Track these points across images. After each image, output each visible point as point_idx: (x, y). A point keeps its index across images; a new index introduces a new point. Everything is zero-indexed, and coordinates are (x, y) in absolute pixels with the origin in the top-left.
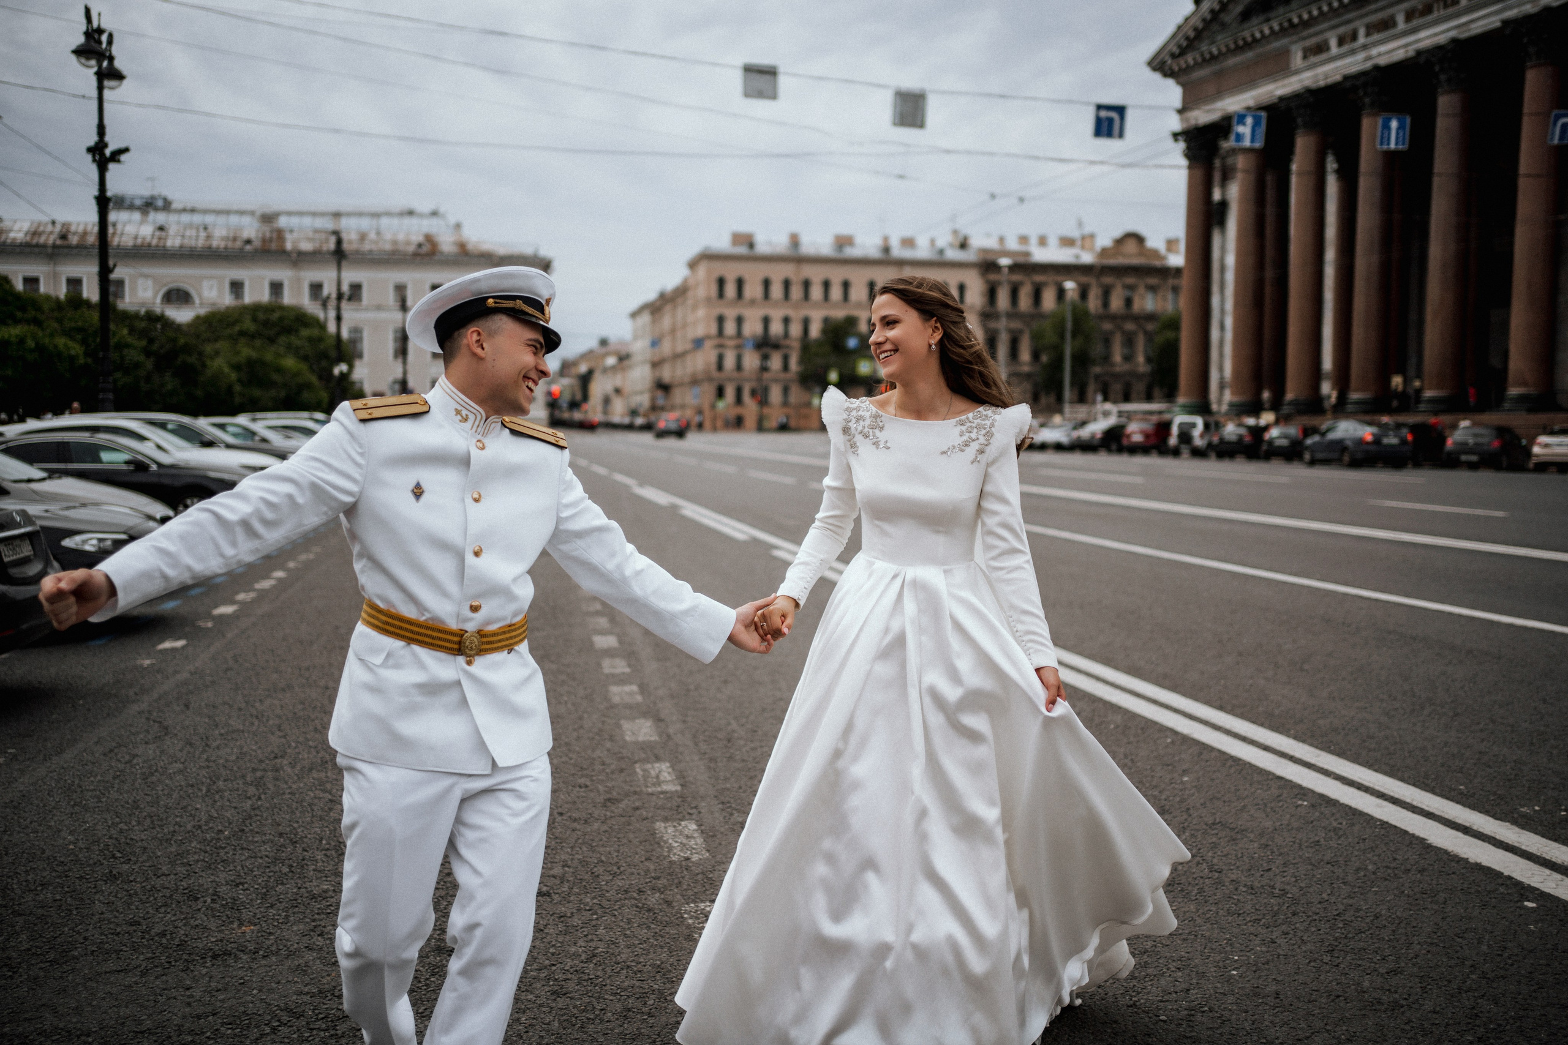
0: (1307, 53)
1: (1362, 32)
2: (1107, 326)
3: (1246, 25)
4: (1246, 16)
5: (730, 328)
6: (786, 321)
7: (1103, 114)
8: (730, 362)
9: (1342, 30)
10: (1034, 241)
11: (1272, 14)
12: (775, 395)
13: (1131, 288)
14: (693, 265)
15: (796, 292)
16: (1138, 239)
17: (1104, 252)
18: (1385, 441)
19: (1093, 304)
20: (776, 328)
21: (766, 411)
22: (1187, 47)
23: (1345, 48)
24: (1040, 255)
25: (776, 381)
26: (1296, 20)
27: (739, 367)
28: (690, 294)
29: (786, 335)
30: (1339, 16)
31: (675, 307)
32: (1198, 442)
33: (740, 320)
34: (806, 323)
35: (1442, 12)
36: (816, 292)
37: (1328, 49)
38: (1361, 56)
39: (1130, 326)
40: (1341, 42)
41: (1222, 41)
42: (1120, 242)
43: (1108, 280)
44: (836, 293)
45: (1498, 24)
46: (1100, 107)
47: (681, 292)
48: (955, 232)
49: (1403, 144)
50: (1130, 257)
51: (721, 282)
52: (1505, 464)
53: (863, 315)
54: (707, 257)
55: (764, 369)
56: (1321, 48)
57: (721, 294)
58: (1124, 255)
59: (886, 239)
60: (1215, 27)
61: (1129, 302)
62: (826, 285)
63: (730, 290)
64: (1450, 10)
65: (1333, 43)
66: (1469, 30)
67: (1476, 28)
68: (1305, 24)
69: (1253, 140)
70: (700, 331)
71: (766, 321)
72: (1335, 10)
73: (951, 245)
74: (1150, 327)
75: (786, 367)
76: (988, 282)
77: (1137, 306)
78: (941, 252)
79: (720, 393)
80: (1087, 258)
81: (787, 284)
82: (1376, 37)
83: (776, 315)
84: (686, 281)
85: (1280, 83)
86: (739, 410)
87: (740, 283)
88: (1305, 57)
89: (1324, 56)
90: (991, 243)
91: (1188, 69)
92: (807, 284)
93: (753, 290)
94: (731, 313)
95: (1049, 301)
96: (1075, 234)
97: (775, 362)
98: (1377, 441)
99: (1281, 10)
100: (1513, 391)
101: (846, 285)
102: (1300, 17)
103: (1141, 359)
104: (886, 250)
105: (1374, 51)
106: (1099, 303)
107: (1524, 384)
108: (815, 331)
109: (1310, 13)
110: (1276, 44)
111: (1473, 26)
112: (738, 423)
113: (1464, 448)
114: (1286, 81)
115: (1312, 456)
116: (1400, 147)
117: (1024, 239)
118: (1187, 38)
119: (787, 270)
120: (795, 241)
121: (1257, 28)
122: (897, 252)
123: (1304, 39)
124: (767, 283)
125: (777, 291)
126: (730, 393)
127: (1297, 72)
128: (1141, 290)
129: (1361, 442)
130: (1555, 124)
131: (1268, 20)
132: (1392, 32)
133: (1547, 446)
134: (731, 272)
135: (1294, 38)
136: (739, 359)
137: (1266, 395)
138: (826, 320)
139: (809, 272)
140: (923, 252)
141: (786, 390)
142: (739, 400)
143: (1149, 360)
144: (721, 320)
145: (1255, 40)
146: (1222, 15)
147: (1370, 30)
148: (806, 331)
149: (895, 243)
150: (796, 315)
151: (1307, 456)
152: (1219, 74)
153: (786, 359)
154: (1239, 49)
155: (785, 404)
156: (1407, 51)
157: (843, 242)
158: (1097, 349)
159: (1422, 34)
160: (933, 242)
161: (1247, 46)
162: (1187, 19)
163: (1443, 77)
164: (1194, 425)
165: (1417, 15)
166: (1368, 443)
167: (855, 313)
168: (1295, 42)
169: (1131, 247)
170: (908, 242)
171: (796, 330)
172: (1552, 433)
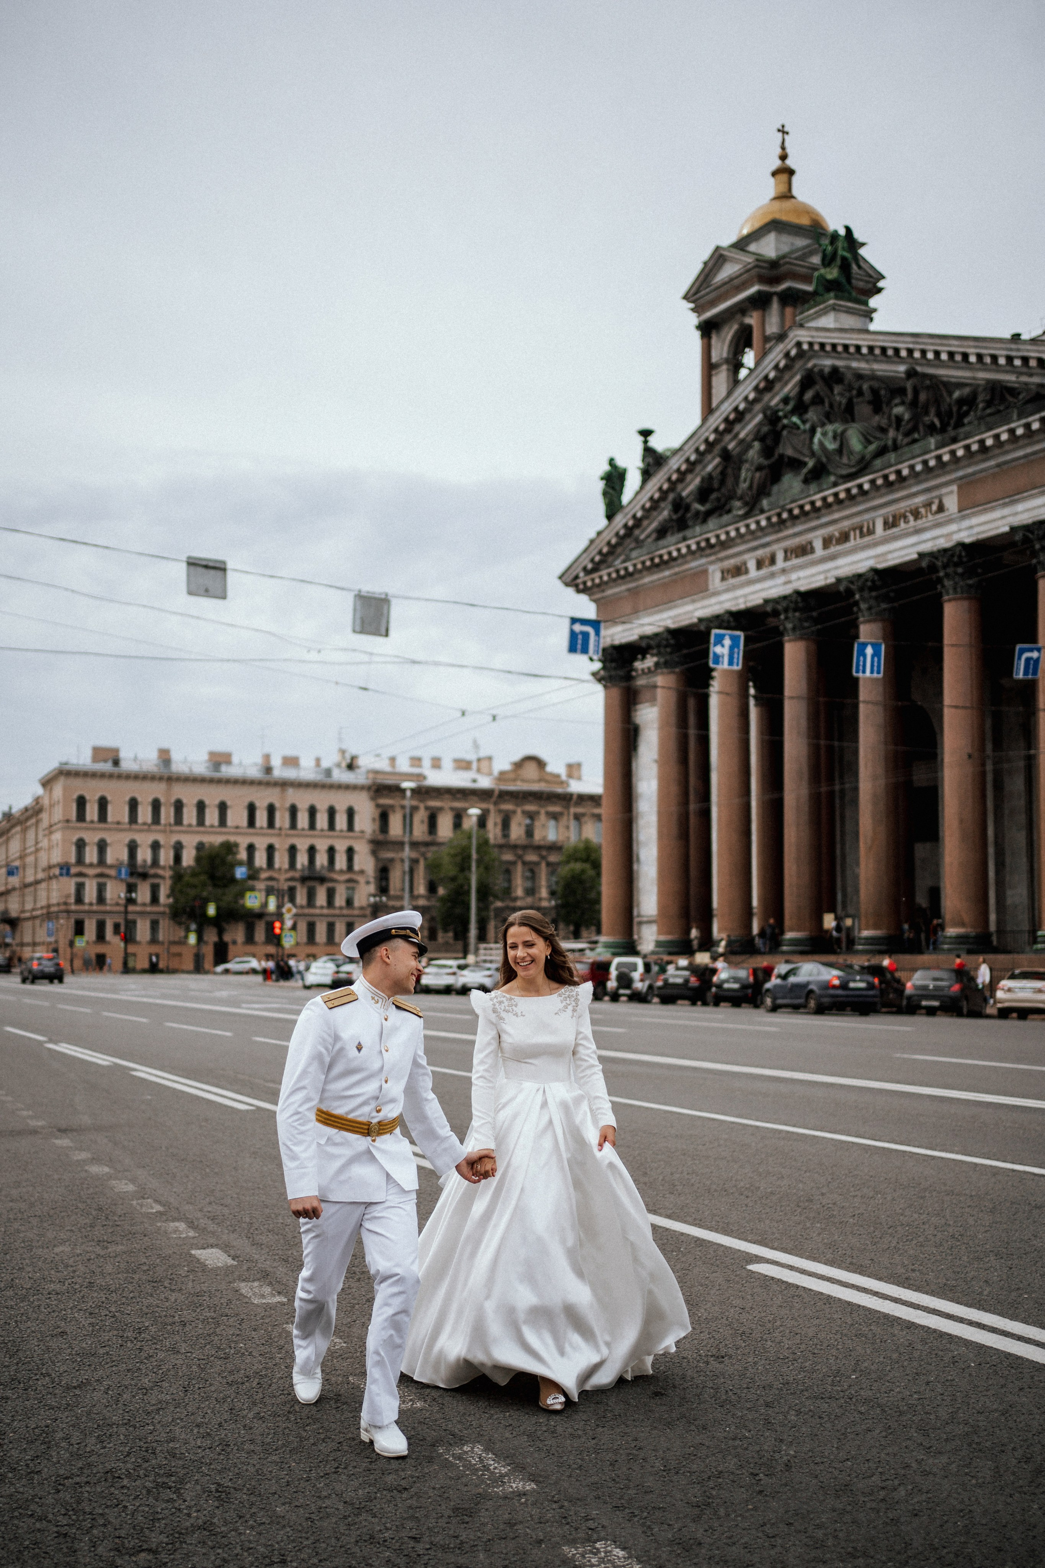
0: (726, 574)
1: (780, 556)
2: (508, 857)
3: (662, 543)
4: (661, 533)
5: (91, 855)
6: (155, 846)
7: (578, 628)
8: (90, 893)
9: (760, 553)
10: (427, 763)
11: (688, 533)
12: (143, 930)
13: (532, 816)
14: (47, 783)
15: (167, 814)
16: (540, 763)
17: (502, 776)
18: (852, 985)
19: (493, 832)
20: (144, 855)
21: (131, 949)
22: (601, 562)
23: (764, 572)
24: (436, 779)
25: (142, 914)
26: (713, 541)
27: (101, 899)
28: (44, 816)
29: (155, 862)
30: (756, 539)
31: (25, 831)
32: (639, 985)
33: (102, 846)
34: (178, 848)
35: (859, 541)
36: (190, 815)
37: (747, 572)
38: (781, 579)
39: (532, 857)
40: (760, 565)
41: (638, 558)
42: (519, 765)
43: (508, 807)
44: (212, 817)
45: (915, 556)
46: (574, 621)
47: (34, 811)
48: (343, 752)
49: (878, 672)
50: (530, 782)
51: (81, 802)
52: (965, 1011)
53: (243, 842)
54: (65, 773)
55: (130, 901)
56: (739, 571)
57: (81, 816)
58: (523, 781)
59: (267, 757)
60: (630, 543)
61: (529, 833)
62: (201, 807)
63: (92, 812)
64: (867, 539)
65: (752, 565)
66: (887, 561)
67: (894, 559)
68: (724, 545)
69: (731, 663)
70: (57, 857)
71: (132, 848)
72: (752, 533)
73: (338, 765)
74: (553, 858)
75: (155, 899)
76: (378, 806)
77: (538, 836)
78: (328, 772)
79: (79, 929)
80: (485, 783)
81: (156, 805)
82: (795, 561)
83: (144, 840)
84: (37, 800)
85: (698, 605)
86: (100, 949)
87: (103, 804)
88: (723, 579)
89: (743, 578)
90: (383, 765)
91: (601, 586)
92: (179, 806)
93: (118, 812)
94: (92, 838)
95: (445, 828)
96: (471, 756)
97: (143, 894)
98: (844, 986)
99: (698, 529)
100: (951, 931)
101: (223, 808)
102: (718, 537)
103: (544, 893)
104: (268, 770)
105: (794, 576)
106: (499, 830)
107: (962, 924)
108: (188, 859)
109: (727, 533)
110: (695, 564)
111: (890, 556)
112: (100, 963)
113: (924, 992)
114: (706, 602)
115: (773, 1002)
116: (875, 675)
117: (416, 761)
118: (600, 553)
119: (157, 790)
120: (165, 757)
121: (672, 546)
122: (279, 772)
123: (721, 560)
124: (133, 804)
125: (145, 814)
126: (90, 928)
127: (716, 594)
128: (543, 817)
129: (827, 986)
130: (1020, 658)
131: (685, 539)
132: (810, 557)
133: (1009, 990)
134: (93, 791)
135: (713, 558)
136: (101, 889)
137: (694, 933)
138: (200, 847)
139: (181, 792)
140: (307, 771)
141: (154, 925)
142: (101, 936)
143: (553, 893)
144: (81, 845)
145: (673, 559)
146: (637, 532)
147: (789, 554)
148: (178, 858)
149: (276, 762)
150: (167, 841)
151: (768, 1001)
152: (634, 592)
153: (155, 890)
154: (656, 567)
155: (154, 941)
156: (826, 578)
157: (219, 759)
158: (499, 883)
159: (841, 562)
160: (318, 761)
161: (664, 564)
162: (599, 534)
163: (863, 606)
164: (634, 967)
165: (834, 542)
166: (834, 987)
167: (232, 839)
168: (712, 563)
169: (531, 771)
170: (291, 761)
171: (166, 857)
172: (1013, 977)
